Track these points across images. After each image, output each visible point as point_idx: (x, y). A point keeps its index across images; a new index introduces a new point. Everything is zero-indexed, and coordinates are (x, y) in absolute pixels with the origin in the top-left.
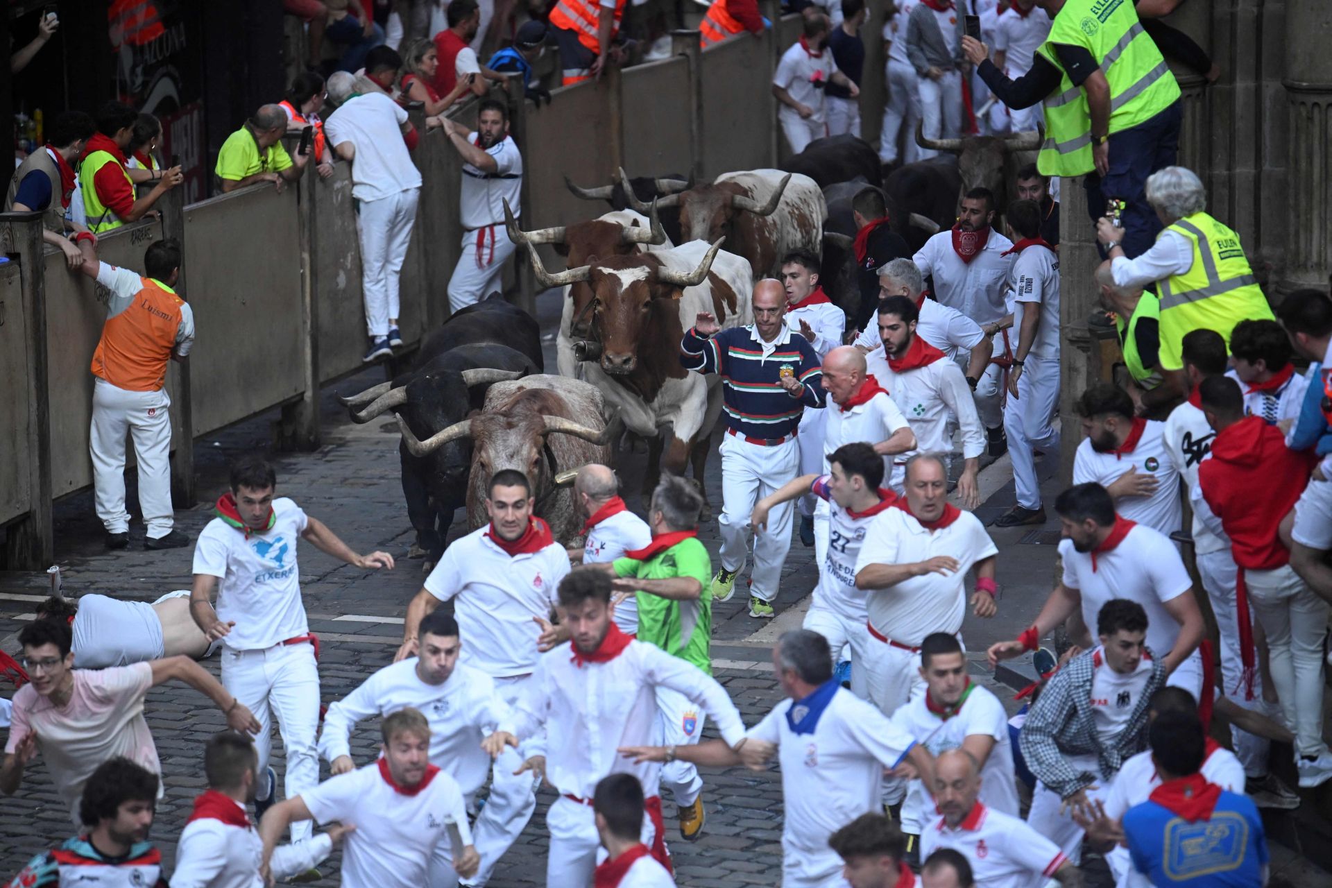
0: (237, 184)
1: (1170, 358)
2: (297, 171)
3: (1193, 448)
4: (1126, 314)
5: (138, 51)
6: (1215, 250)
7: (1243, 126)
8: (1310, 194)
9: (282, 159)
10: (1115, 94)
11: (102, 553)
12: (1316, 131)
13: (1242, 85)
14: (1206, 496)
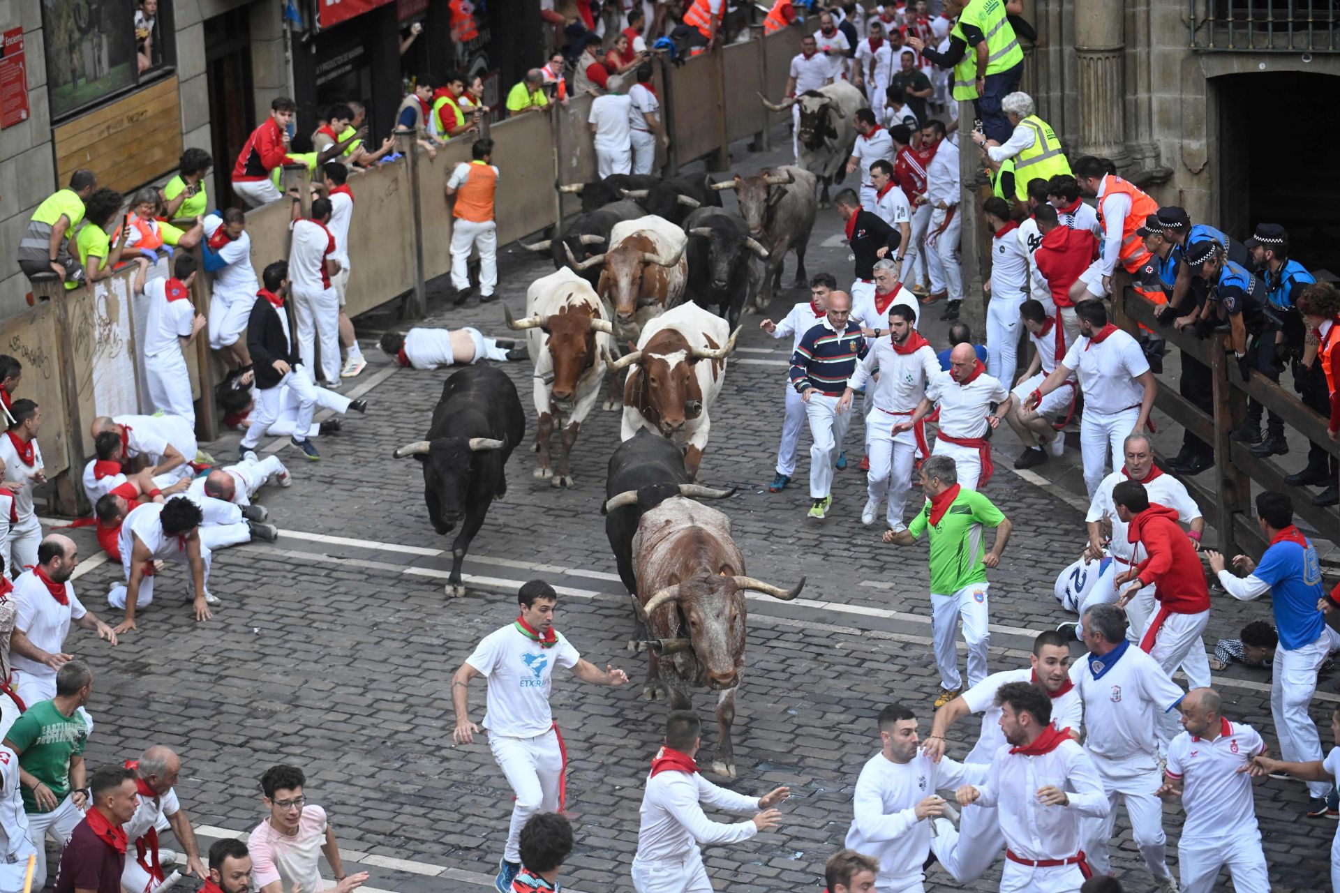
0: (517, 113)
1: (1022, 195)
2: (550, 107)
3: (1033, 242)
4: (995, 171)
5: (466, 44)
6: (1045, 135)
7: (1054, 70)
8: (1089, 105)
9: (542, 99)
10: (991, 54)
11: (452, 310)
12: (1092, 72)
13: (1053, 48)
14: (1039, 267)
